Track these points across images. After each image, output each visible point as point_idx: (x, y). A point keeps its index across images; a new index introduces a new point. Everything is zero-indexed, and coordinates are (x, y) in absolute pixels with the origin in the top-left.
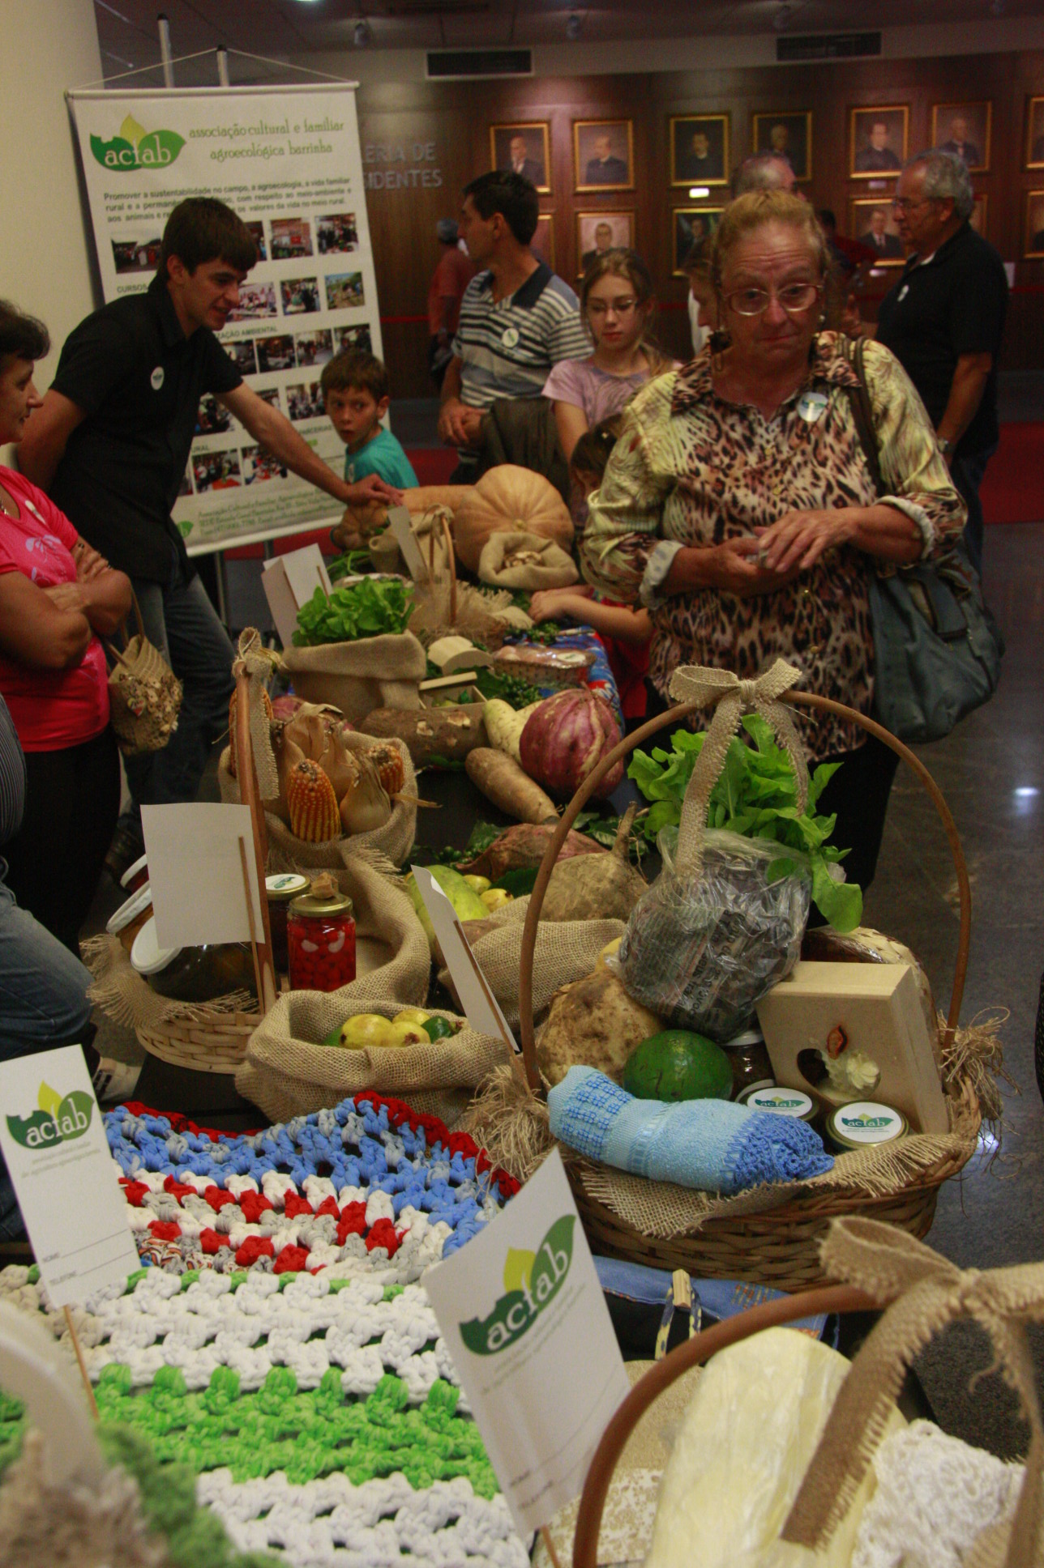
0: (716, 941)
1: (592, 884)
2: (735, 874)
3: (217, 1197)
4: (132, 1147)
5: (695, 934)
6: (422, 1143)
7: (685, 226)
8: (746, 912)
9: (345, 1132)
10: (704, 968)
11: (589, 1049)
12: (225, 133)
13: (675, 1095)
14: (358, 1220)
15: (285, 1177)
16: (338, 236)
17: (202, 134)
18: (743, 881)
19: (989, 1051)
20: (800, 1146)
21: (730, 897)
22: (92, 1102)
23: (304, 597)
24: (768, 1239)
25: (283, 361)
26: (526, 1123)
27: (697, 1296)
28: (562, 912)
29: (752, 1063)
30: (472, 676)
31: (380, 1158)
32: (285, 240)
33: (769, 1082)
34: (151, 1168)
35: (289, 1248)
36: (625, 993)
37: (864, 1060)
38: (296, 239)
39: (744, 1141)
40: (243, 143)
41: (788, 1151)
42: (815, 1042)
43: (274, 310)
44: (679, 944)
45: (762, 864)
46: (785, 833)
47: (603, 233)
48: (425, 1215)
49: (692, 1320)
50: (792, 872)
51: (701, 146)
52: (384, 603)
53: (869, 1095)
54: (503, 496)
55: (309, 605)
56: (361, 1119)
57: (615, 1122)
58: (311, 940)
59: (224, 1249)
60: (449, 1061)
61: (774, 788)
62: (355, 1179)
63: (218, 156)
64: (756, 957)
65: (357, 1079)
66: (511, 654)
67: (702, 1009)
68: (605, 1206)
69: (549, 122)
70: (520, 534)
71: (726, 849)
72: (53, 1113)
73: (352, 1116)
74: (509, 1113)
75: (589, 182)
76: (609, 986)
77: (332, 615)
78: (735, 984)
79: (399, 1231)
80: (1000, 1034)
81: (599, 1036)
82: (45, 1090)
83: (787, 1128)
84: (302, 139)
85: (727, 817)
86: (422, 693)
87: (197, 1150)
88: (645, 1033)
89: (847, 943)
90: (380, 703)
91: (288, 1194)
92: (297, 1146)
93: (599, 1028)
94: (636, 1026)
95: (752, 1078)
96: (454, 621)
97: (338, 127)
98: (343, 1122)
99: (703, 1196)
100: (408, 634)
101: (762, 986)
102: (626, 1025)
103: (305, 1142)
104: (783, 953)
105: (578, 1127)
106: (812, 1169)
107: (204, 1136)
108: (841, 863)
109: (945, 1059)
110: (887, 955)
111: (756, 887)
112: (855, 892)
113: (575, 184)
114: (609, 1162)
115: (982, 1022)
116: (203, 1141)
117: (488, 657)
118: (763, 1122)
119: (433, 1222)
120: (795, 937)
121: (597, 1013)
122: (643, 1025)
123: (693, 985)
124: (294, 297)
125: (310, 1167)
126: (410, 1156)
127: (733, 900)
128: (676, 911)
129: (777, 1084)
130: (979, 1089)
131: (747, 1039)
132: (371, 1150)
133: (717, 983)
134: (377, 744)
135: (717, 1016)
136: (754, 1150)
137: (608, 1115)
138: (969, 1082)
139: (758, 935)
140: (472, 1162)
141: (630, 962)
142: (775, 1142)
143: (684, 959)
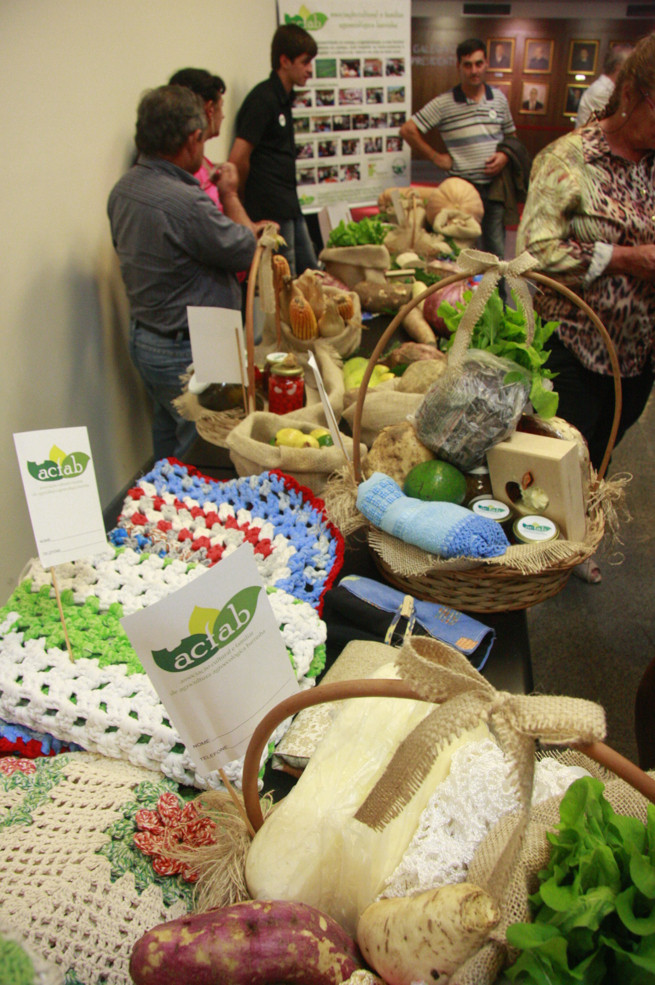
0: (468, 414)
1: (429, 375)
2: (486, 377)
3: (196, 512)
4: (164, 480)
5: (457, 408)
6: (300, 501)
7: (572, 93)
8: (488, 399)
9: (261, 489)
10: (460, 429)
11: (391, 464)
12: (347, 15)
13: (428, 498)
14: (254, 537)
15: (231, 507)
16: (395, 69)
17: (335, 15)
18: (490, 381)
19: (617, 496)
20: (489, 538)
21: (481, 389)
22: (89, 458)
23: (335, 225)
24: (467, 584)
25: (363, 125)
26: (349, 499)
27: (415, 611)
28: (411, 388)
29: (483, 484)
30: (412, 271)
31: (276, 506)
32: (370, 69)
33: (489, 496)
34: (172, 492)
35: (217, 546)
36: (416, 436)
37: (542, 493)
38: (375, 68)
39: (458, 530)
40: (354, 21)
41: (482, 540)
42: (516, 479)
43: (361, 101)
44: (447, 412)
45: (503, 373)
46: (520, 358)
47: (534, 93)
48: (287, 541)
49: (409, 624)
50: (520, 379)
51: (584, 56)
52: (372, 230)
53: (541, 513)
54: (451, 192)
55: (337, 229)
56: (270, 484)
57: (389, 508)
58: (279, 387)
59: (188, 540)
60: (324, 459)
61: (518, 331)
62: (262, 515)
63: (343, 26)
64: (490, 426)
65: (274, 462)
66: (437, 264)
67: (454, 451)
68: (377, 553)
69: (515, 39)
70: (456, 211)
71: (484, 363)
72: (59, 463)
73: (266, 481)
74: (342, 493)
75: (531, 67)
76: (407, 430)
77: (346, 234)
78: (475, 440)
79: (272, 547)
80: (625, 489)
81: (397, 458)
82: (55, 449)
83: (485, 526)
84: (385, 21)
85: (489, 344)
86: (386, 277)
87: (197, 486)
88: (423, 459)
89: (545, 425)
90: (364, 279)
91: (229, 517)
92: (239, 494)
93: (397, 453)
94: (418, 455)
95: (481, 492)
96: (412, 246)
97: (401, 16)
98: (261, 484)
99: (429, 556)
100: (383, 247)
101: (490, 443)
102: (413, 454)
103: (242, 491)
104: (506, 426)
105: (370, 508)
106: (491, 553)
107: (203, 479)
108: (552, 380)
109: (592, 497)
110: (566, 435)
111: (497, 386)
112: (554, 397)
113: (523, 69)
114: (383, 529)
115: (617, 480)
116: (201, 482)
117: (424, 264)
118: (472, 521)
119: (289, 545)
120: (515, 417)
121: (398, 445)
122: (423, 455)
123: (452, 437)
124: (372, 96)
125: (243, 504)
126: (292, 507)
127: (481, 390)
128: (449, 393)
129: (494, 498)
130: (606, 517)
131: (480, 471)
132: (272, 501)
133: (465, 437)
134: (344, 293)
135: (462, 456)
136: (461, 537)
137: (386, 503)
138: (601, 512)
139: (493, 414)
140: (320, 515)
141: (420, 419)
142: (475, 534)
143: (450, 421)
